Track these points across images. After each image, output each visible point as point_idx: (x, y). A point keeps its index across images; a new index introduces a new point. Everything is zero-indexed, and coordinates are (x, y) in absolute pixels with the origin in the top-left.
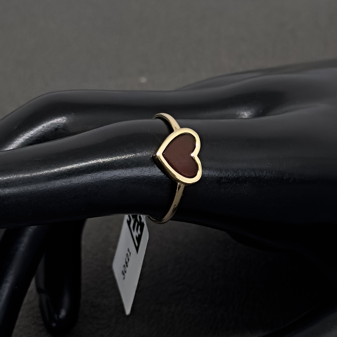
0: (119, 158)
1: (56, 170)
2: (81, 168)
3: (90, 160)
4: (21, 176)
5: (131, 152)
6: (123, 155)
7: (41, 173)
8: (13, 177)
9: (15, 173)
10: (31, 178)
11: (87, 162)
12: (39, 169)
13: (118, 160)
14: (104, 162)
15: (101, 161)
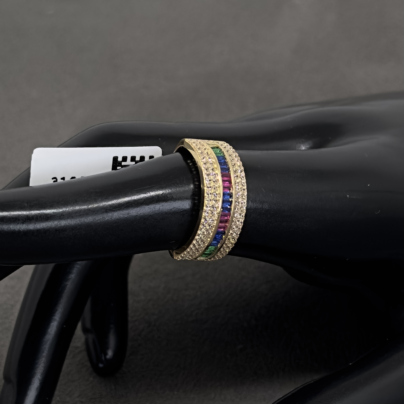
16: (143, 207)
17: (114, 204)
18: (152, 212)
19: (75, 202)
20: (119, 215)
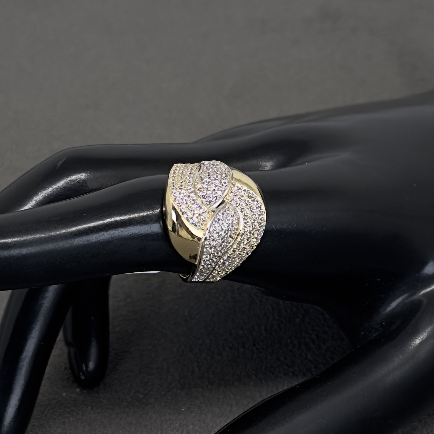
0: (136, 215)
1: (74, 229)
2: (99, 226)
3: (108, 218)
4: (38, 236)
5: (149, 209)
6: (141, 212)
7: (58, 233)
8: (30, 237)
9: (31, 234)
10: (48, 238)
11: (104, 220)
12: (56, 229)
13: (136, 217)
14: (122, 219)
15: (118, 218)
16: (103, 233)
17: (73, 232)
18: (111, 238)
19: (36, 230)
20: (79, 242)
